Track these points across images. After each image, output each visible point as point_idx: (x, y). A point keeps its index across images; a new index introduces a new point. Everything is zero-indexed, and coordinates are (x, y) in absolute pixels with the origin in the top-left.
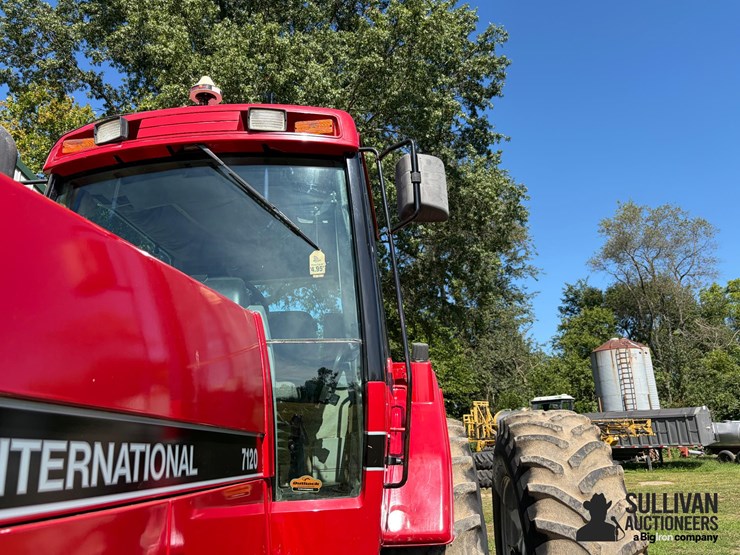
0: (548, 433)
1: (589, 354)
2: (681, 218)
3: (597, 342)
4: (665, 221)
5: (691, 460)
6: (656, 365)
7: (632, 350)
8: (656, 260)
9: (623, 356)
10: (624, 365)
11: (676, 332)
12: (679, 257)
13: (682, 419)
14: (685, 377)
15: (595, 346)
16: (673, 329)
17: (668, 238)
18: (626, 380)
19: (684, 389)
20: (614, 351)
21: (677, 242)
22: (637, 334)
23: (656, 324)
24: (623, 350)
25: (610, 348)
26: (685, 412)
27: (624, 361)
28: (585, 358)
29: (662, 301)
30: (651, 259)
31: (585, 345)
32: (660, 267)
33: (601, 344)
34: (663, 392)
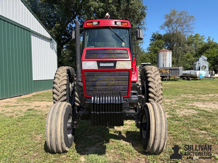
0: (151, 69)
1: (156, 52)
2: (187, 15)
3: (159, 49)
4: (183, 16)
5: (176, 79)
6: (173, 56)
7: (167, 52)
8: (178, 27)
9: (165, 53)
10: (165, 56)
11: (180, 47)
12: (184, 27)
13: (176, 69)
14: (179, 59)
15: (158, 51)
16: (179, 47)
17: (183, 21)
18: (165, 60)
19: (178, 62)
20: (163, 52)
21: (185, 22)
22: (170, 48)
23: (175, 45)
24: (165, 52)
25: (162, 51)
26: (177, 68)
27: (165, 55)
28: (155, 53)
29: (178, 39)
30: (177, 27)
31: (156, 50)
32: (179, 29)
33: (160, 50)
34: (173, 63)
